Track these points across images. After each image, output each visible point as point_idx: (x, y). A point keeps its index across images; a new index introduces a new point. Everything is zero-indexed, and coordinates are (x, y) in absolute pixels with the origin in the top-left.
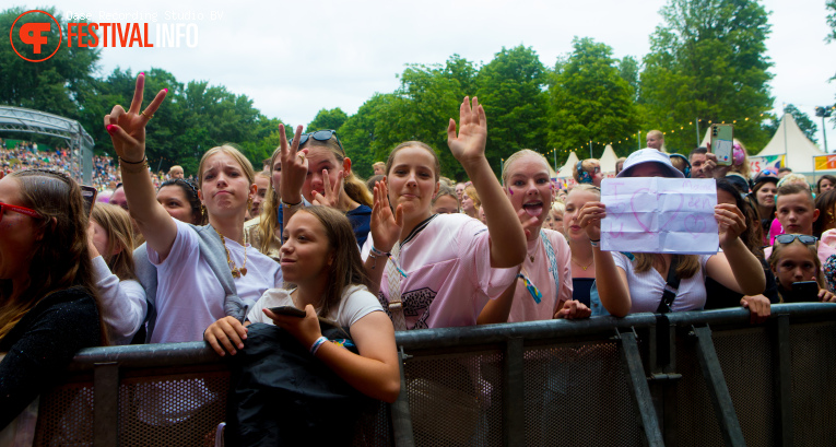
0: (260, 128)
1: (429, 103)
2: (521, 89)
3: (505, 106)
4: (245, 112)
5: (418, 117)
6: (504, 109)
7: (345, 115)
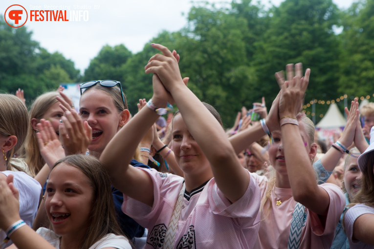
0: (39, 62)
1: (215, 42)
2: (312, 32)
3: (294, 49)
4: (24, 43)
5: (204, 58)
6: (292, 53)
7: (130, 53)
